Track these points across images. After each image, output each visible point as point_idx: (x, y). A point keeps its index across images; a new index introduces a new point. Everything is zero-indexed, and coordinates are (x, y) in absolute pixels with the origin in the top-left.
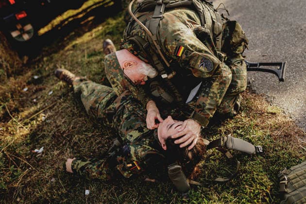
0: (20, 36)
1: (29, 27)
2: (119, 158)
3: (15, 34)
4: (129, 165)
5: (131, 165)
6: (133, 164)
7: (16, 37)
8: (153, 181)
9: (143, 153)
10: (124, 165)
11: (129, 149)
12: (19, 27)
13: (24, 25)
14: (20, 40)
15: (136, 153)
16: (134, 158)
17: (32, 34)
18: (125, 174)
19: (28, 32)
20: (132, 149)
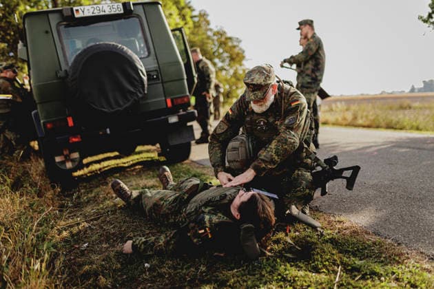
0: (63, 163)
1: (76, 155)
2: (192, 225)
3: (58, 159)
4: (201, 232)
5: (203, 231)
6: (205, 230)
7: (58, 162)
8: (222, 255)
9: (217, 220)
10: (196, 231)
11: (204, 218)
12: (66, 152)
13: (72, 151)
14: (63, 167)
15: (210, 221)
16: (208, 225)
17: (77, 163)
18: (195, 240)
19: (73, 161)
20: (207, 217)
